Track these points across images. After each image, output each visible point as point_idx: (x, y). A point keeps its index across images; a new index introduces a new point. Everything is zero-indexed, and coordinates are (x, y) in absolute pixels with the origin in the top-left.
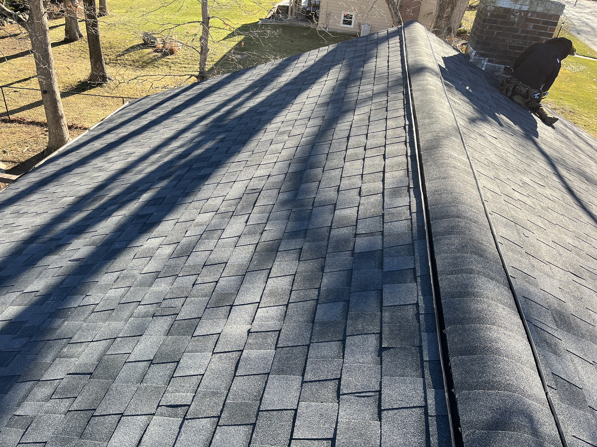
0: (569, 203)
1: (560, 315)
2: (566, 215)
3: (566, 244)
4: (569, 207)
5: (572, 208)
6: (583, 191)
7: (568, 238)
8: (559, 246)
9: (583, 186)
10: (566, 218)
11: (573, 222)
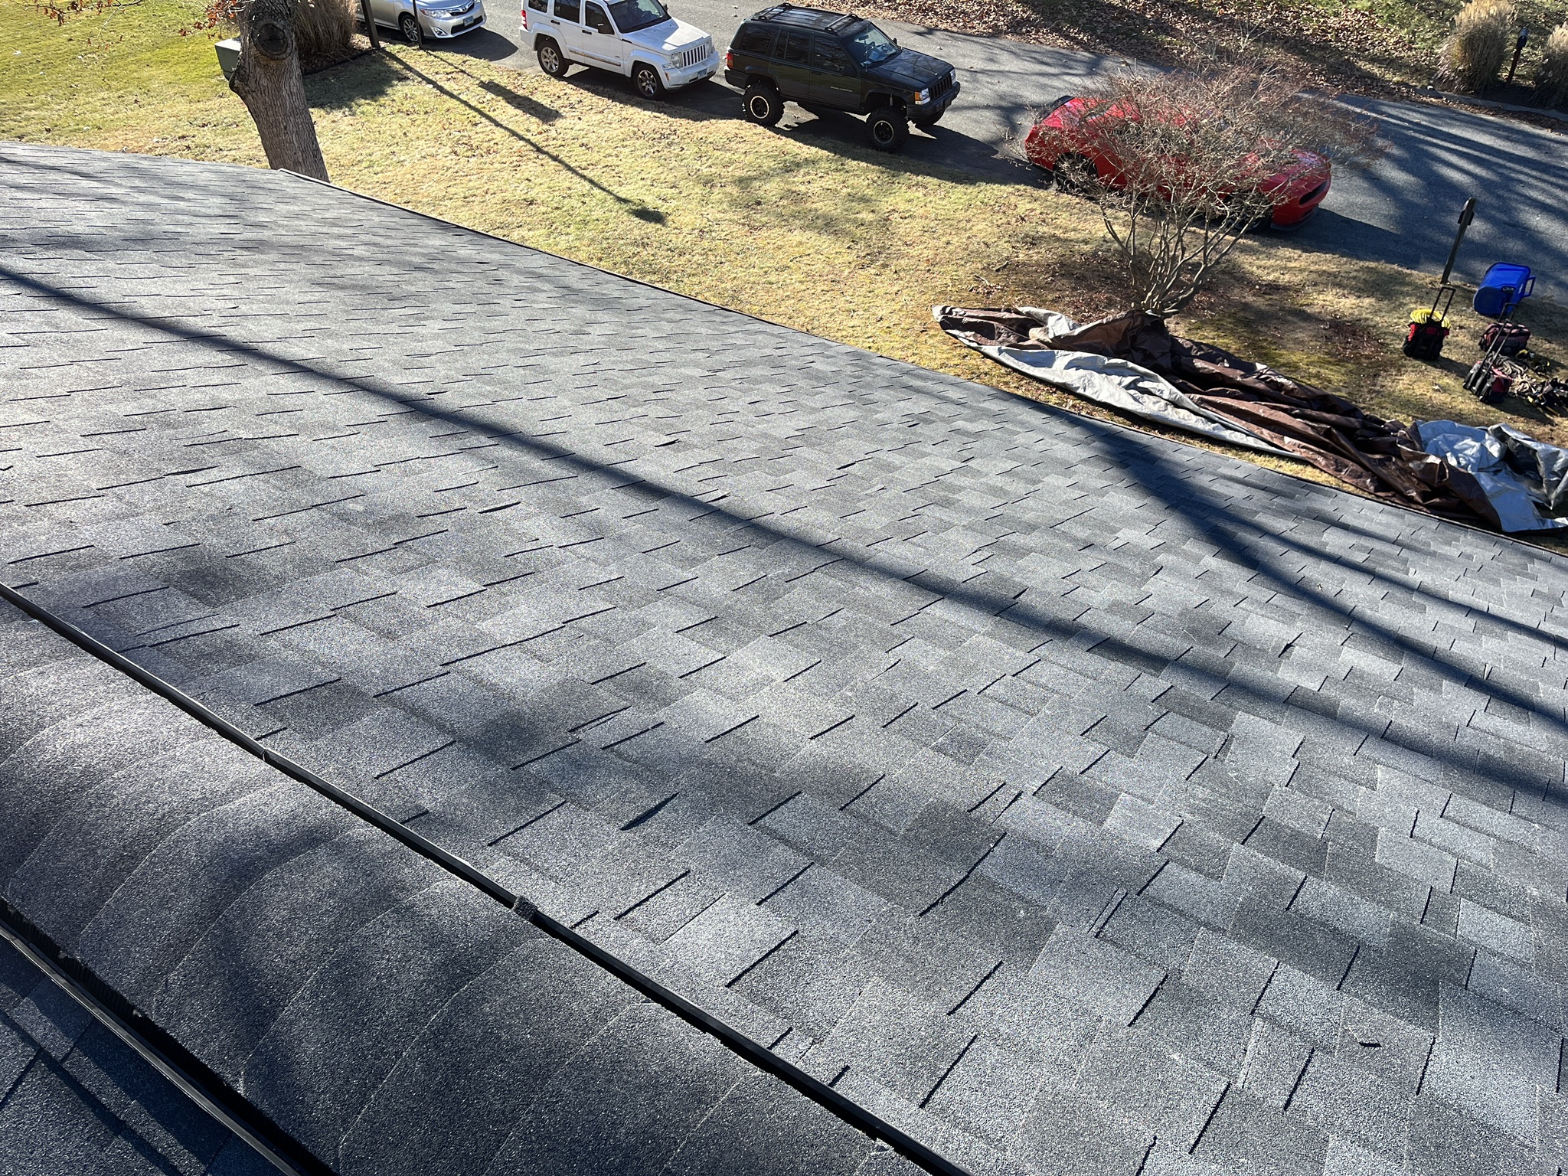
0: (75, 328)
1: (203, 577)
2: (83, 358)
3: (122, 422)
4: (78, 336)
5: (90, 333)
6: (94, 282)
7: (121, 405)
8: (109, 437)
9: (90, 268)
10: (89, 364)
11: (112, 362)
